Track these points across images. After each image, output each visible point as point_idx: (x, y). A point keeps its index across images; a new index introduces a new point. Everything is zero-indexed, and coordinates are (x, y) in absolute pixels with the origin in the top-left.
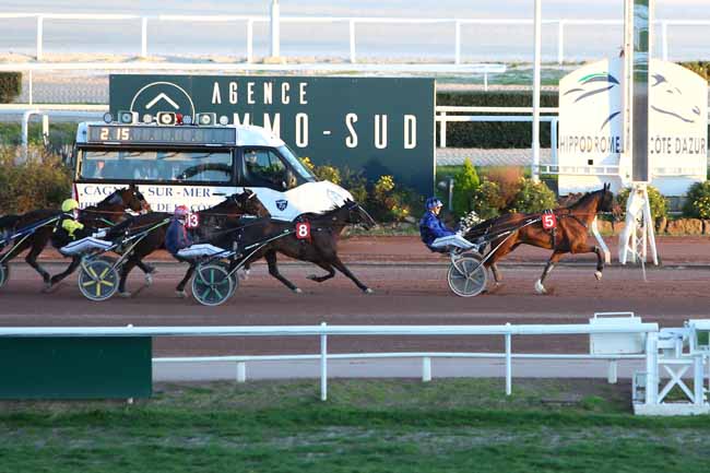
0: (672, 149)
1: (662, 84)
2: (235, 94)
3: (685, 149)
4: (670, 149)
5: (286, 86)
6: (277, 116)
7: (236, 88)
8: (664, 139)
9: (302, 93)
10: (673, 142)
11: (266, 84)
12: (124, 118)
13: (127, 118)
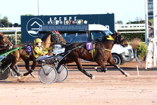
12: (54, 22)
13: (55, 22)
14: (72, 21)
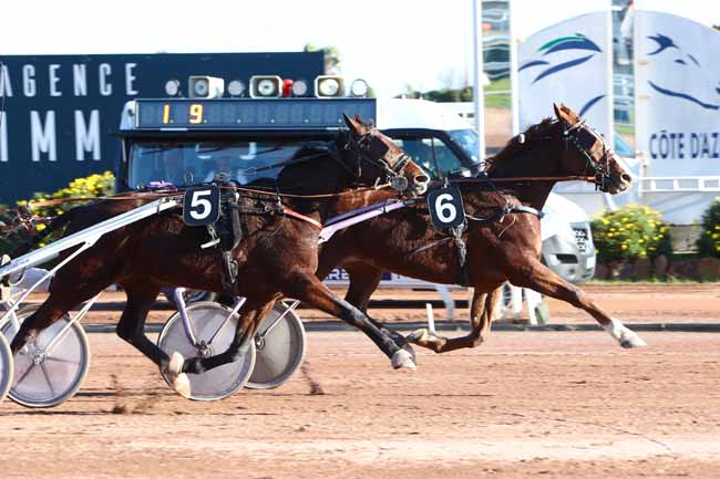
0: (686, 151)
1: (669, 49)
2: (32, 82)
3: (706, 151)
4: (683, 151)
5: (105, 69)
6: (95, 115)
7: (33, 73)
8: (673, 136)
9: (130, 78)
10: (686, 140)
11: (76, 67)
12: (197, 88)
13: (202, 87)
14: (291, 82)
